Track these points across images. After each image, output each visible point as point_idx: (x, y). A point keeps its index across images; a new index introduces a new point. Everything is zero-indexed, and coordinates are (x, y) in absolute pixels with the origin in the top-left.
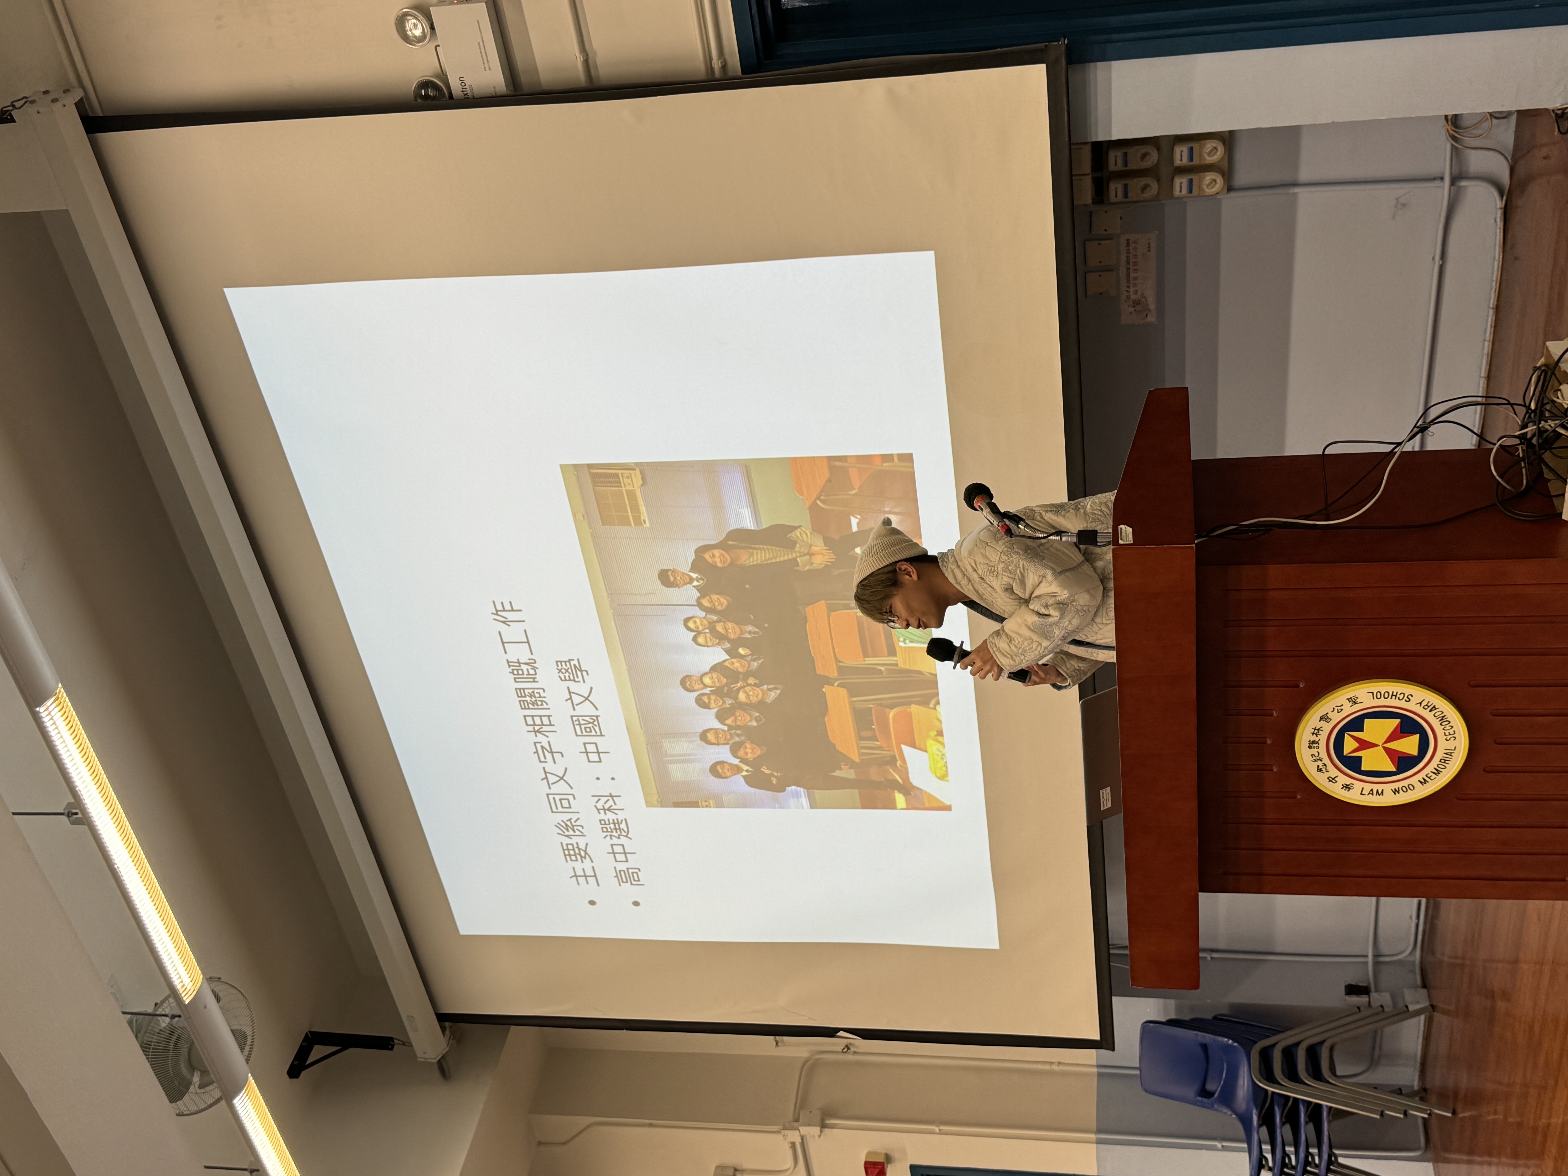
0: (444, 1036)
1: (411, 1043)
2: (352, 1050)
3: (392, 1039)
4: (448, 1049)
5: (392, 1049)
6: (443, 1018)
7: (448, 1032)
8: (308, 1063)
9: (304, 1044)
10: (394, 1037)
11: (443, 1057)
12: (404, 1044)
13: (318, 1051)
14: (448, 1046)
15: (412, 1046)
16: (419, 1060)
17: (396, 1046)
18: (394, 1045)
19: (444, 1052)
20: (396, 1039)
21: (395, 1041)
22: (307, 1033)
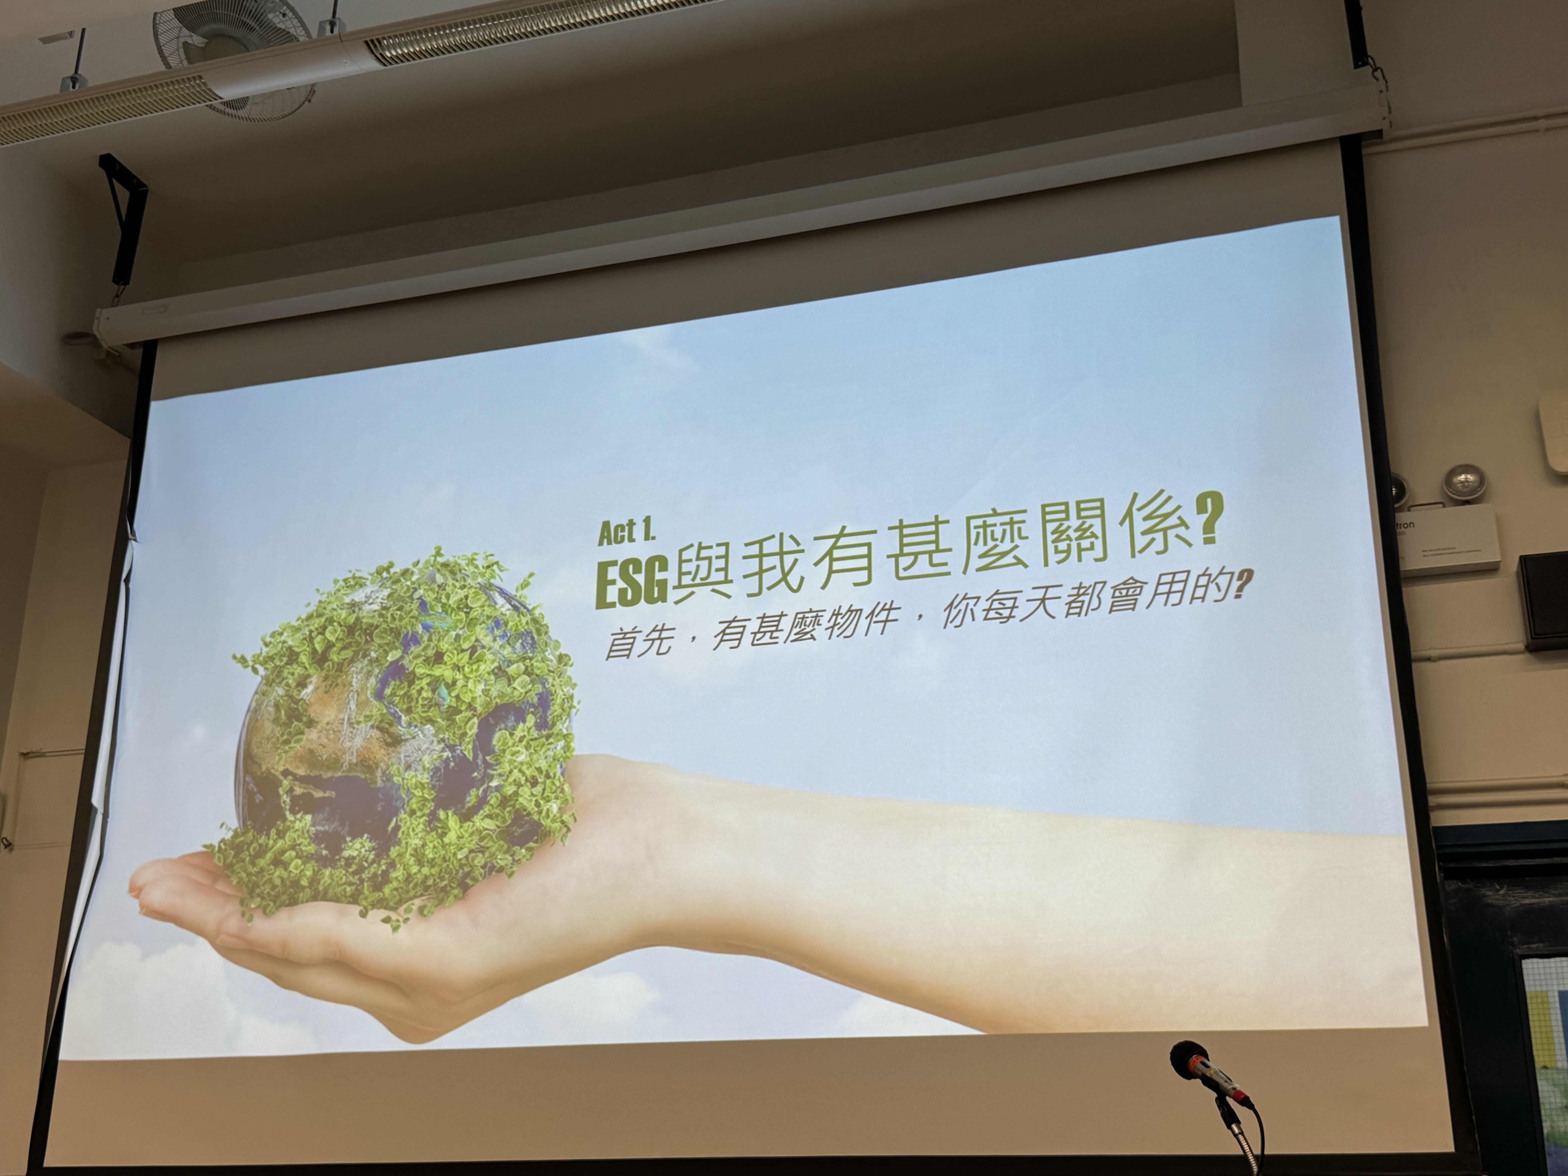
0: (124, 345)
1: (116, 306)
2: (116, 234)
3: (126, 282)
4: (105, 346)
5: (114, 281)
6: (150, 348)
7: (128, 349)
8: (114, 180)
9: (135, 181)
10: (128, 287)
11: (95, 342)
12: (117, 296)
13: (124, 194)
14: (110, 347)
15: (112, 306)
16: (98, 310)
17: (116, 286)
18: (118, 284)
19: (103, 343)
20: (124, 289)
21: (123, 287)
22: (145, 186)
